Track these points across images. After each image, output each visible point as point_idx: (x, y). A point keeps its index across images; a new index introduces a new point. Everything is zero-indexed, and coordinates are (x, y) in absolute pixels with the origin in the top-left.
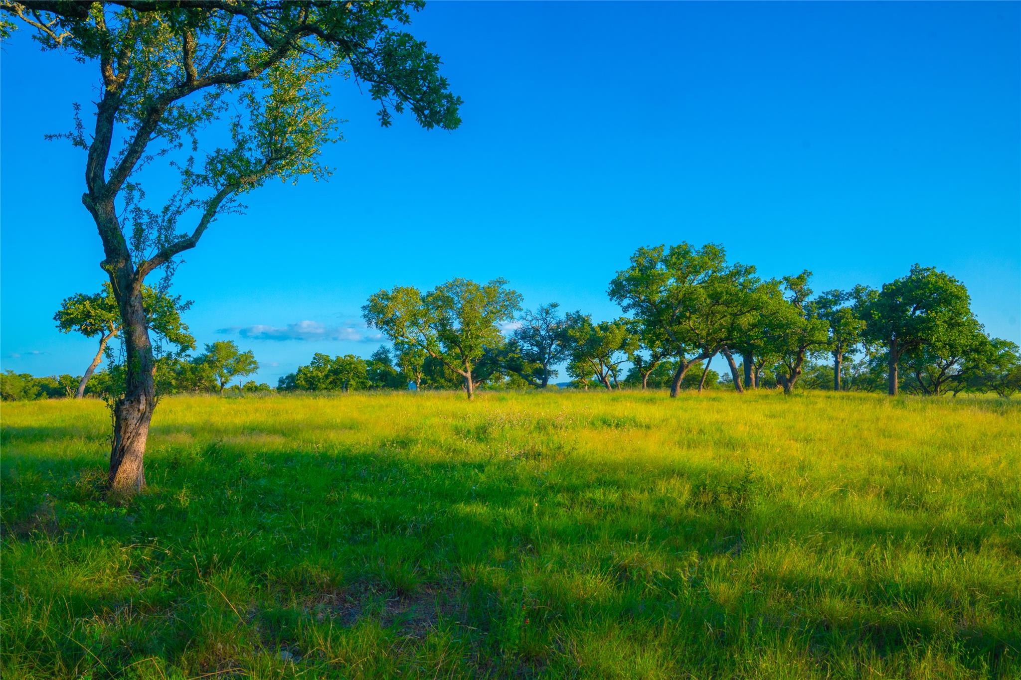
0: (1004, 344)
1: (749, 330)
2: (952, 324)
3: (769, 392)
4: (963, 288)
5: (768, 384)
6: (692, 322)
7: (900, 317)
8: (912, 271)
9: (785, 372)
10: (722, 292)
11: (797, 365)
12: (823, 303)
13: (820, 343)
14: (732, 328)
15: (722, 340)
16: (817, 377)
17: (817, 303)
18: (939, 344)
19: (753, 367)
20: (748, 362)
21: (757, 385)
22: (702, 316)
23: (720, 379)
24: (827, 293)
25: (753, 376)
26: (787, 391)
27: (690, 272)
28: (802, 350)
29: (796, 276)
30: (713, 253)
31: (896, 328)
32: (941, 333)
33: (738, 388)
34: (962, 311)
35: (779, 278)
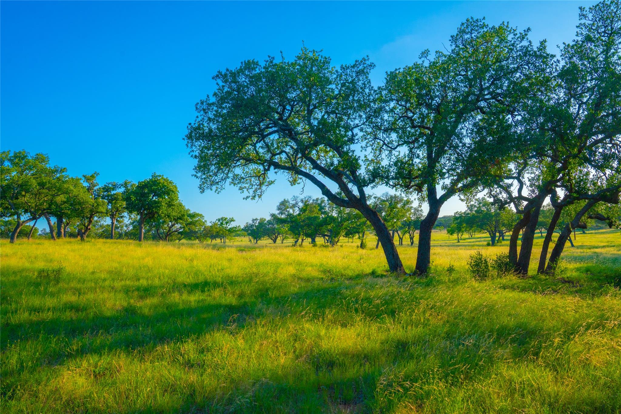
0: (198, 215)
1: (61, 205)
2: (170, 205)
3: (72, 240)
4: (176, 187)
5: (72, 235)
6: (26, 198)
7: (145, 200)
8: (152, 176)
9: (82, 229)
10: (46, 182)
11: (89, 225)
12: (106, 189)
13: (102, 213)
14: (51, 203)
15: (44, 210)
16: (103, 231)
17: (103, 189)
18: (163, 215)
19: (63, 225)
20: (60, 221)
21: (65, 236)
22: (32, 194)
23: (40, 233)
24: (109, 184)
25: (62, 231)
26: (82, 239)
27: (26, 169)
28: (92, 216)
29: (90, 175)
30: (41, 159)
31: (143, 206)
32: (163, 210)
33: (53, 237)
34: (174, 198)
35: (80, 176)
